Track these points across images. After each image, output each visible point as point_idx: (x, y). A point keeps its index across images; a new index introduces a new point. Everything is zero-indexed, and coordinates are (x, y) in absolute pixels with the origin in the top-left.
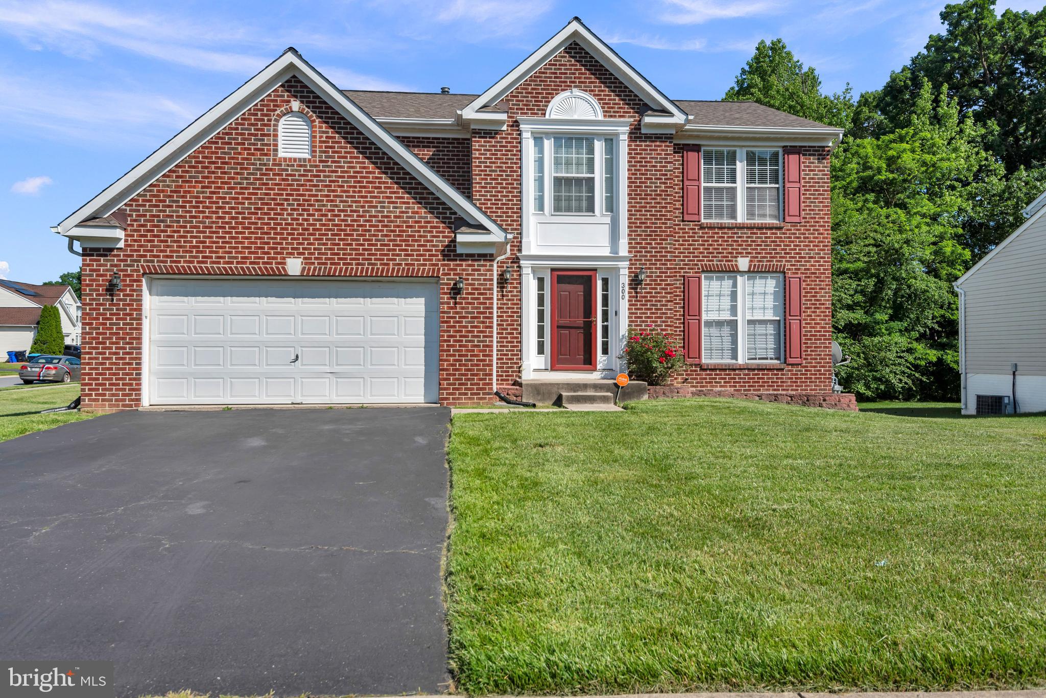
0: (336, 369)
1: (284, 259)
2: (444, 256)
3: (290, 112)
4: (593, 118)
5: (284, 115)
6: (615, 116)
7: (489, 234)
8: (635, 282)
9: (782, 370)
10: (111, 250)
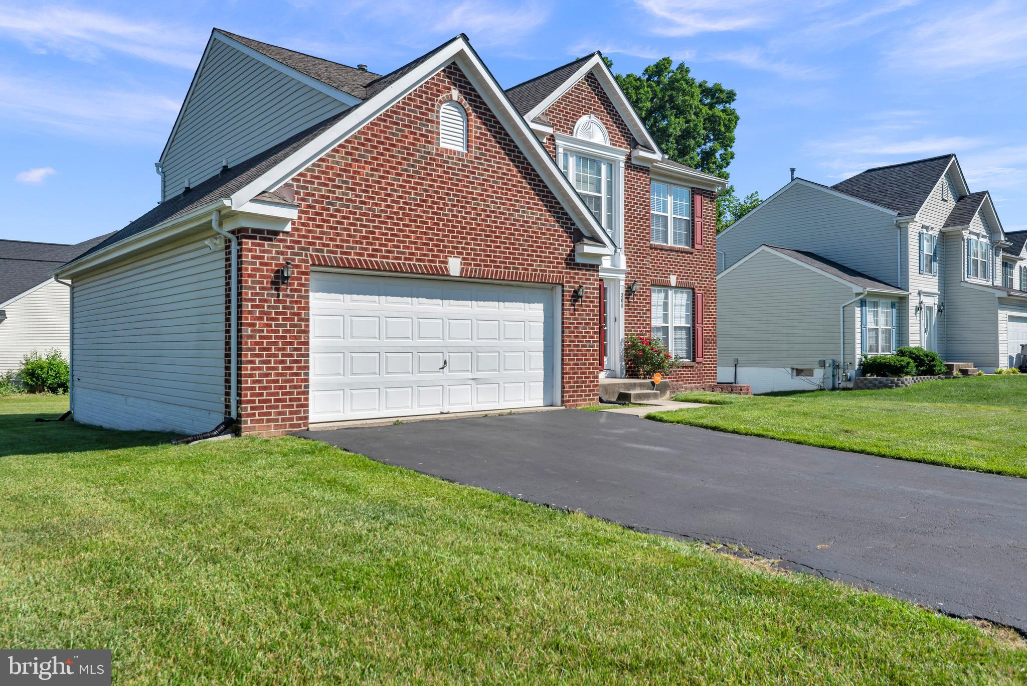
0: (478, 375)
2: (567, 264)
4: (603, 144)
5: (446, 102)
6: (616, 145)
7: (604, 247)
8: (629, 291)
9: (692, 367)
10: (276, 233)
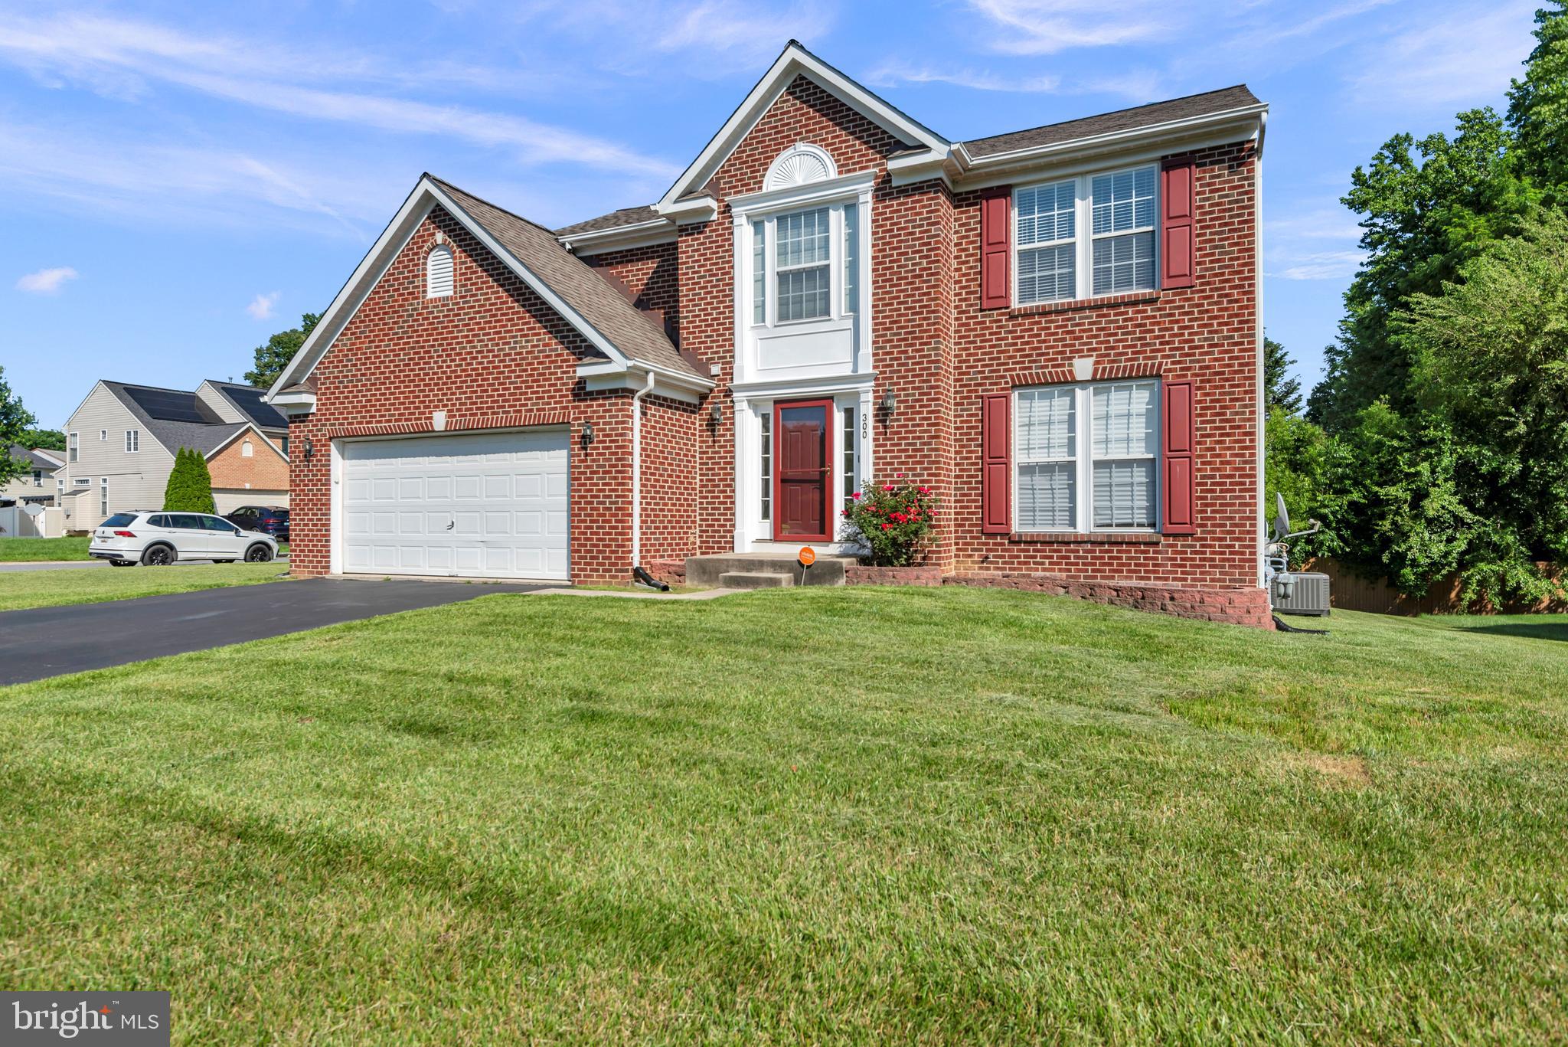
0: (487, 537)
1: (430, 413)
2: (575, 395)
3: (435, 246)
4: (824, 179)
5: (431, 250)
6: (855, 170)
7: (610, 362)
8: (883, 413)
10: (307, 415)
